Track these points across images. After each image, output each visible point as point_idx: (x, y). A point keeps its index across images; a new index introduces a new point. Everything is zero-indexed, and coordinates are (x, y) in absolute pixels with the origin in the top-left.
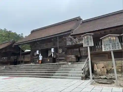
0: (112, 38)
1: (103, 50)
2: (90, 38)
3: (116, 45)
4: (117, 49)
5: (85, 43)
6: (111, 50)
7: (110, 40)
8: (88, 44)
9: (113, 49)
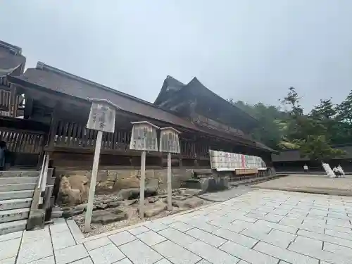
0: (148, 130)
1: (131, 148)
2: (111, 113)
3: (152, 142)
4: (152, 150)
5: (94, 121)
6: (144, 149)
7: (145, 132)
8: (102, 126)
9: (147, 147)
